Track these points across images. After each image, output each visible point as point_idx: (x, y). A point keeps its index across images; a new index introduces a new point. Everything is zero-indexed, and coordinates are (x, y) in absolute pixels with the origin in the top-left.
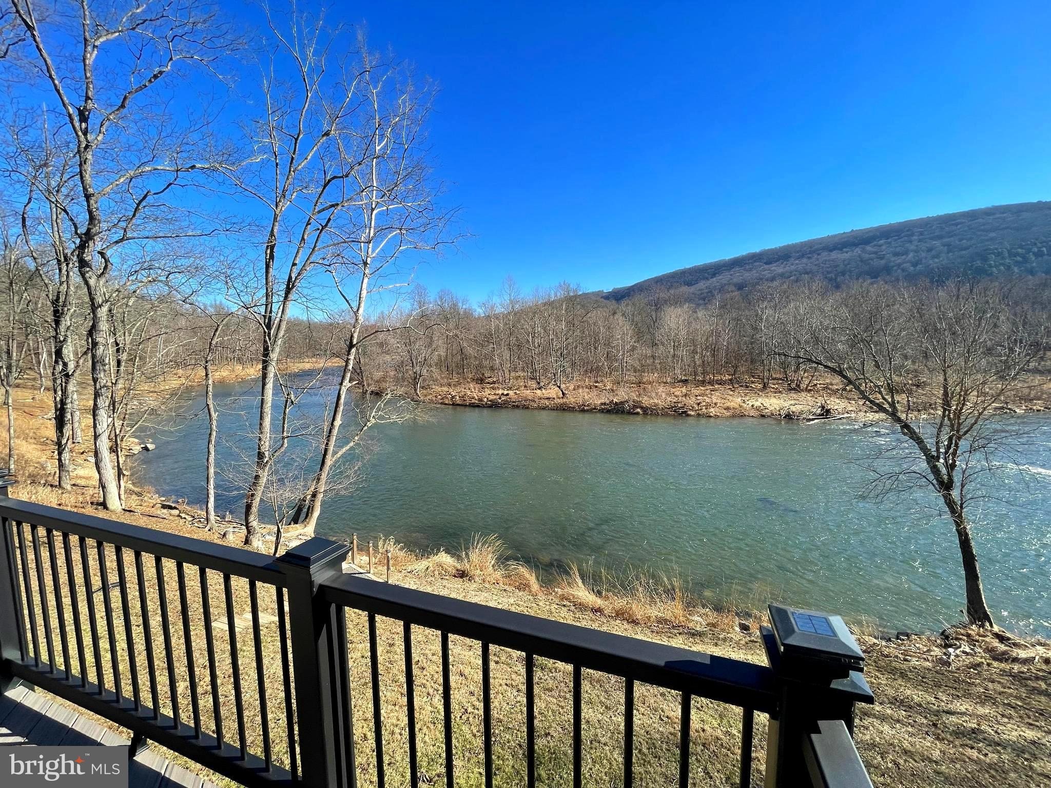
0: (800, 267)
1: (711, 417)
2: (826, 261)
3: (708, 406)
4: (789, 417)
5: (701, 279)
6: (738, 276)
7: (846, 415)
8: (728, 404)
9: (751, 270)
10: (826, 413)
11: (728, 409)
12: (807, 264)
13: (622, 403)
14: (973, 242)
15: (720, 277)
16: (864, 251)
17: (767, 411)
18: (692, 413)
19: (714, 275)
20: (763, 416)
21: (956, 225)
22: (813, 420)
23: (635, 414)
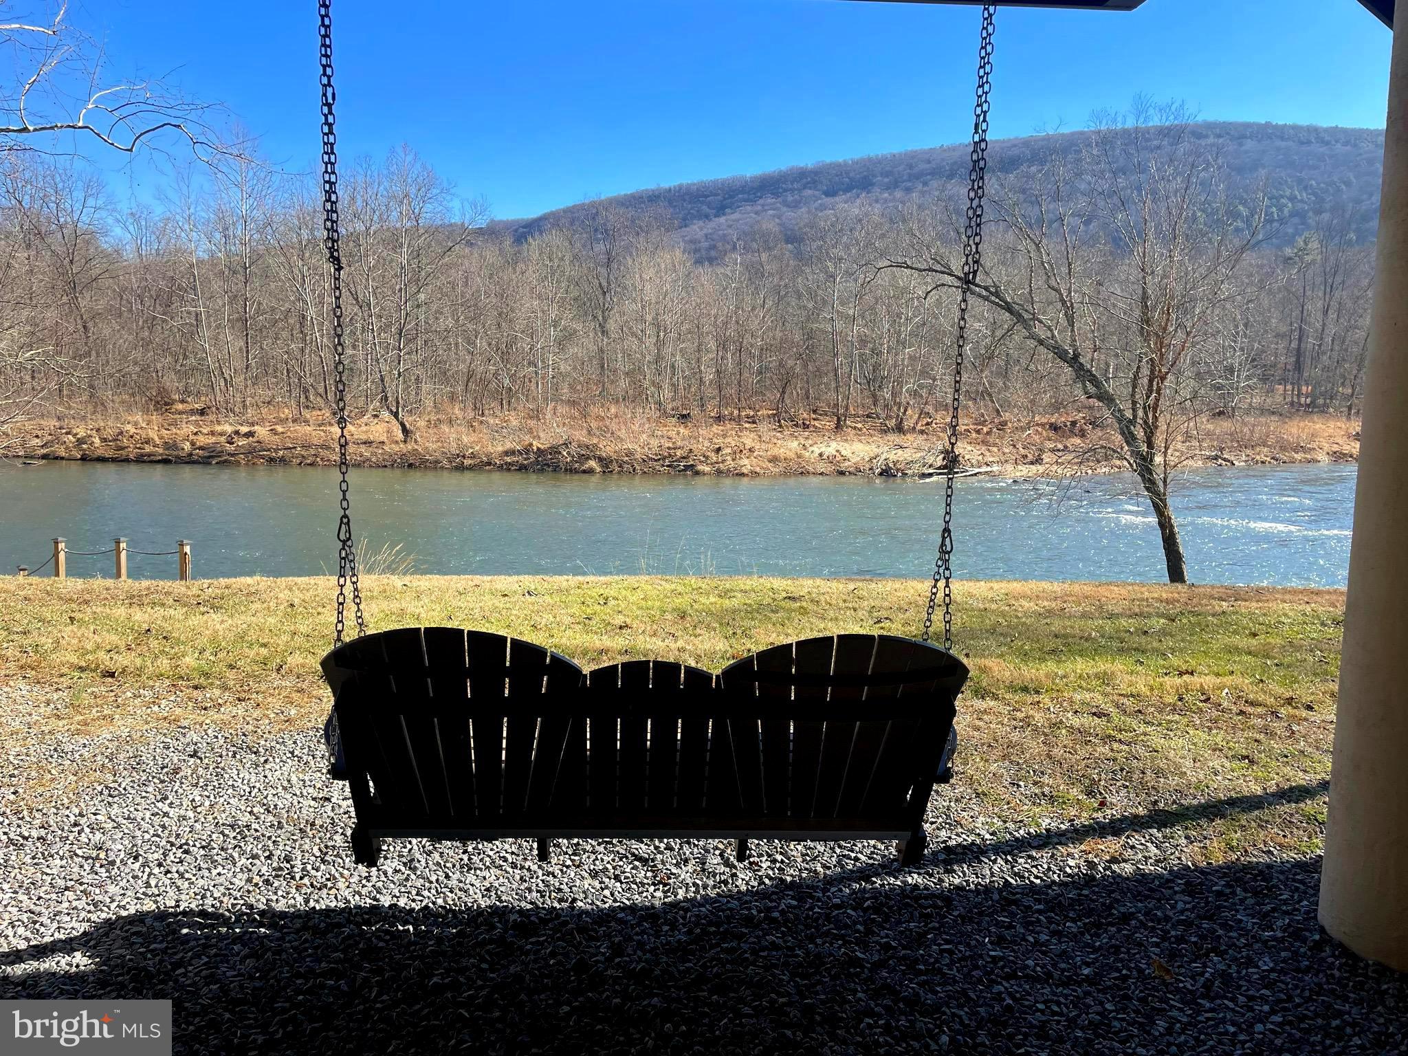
1: (743, 475)
3: (737, 453)
4: (886, 473)
5: (694, 217)
6: (770, 216)
7: (985, 468)
8: (775, 451)
9: (795, 205)
11: (774, 460)
13: (555, 450)
15: (734, 216)
17: (847, 463)
18: (707, 469)
19: (721, 210)
20: (842, 473)
22: (931, 475)
23: (584, 472)
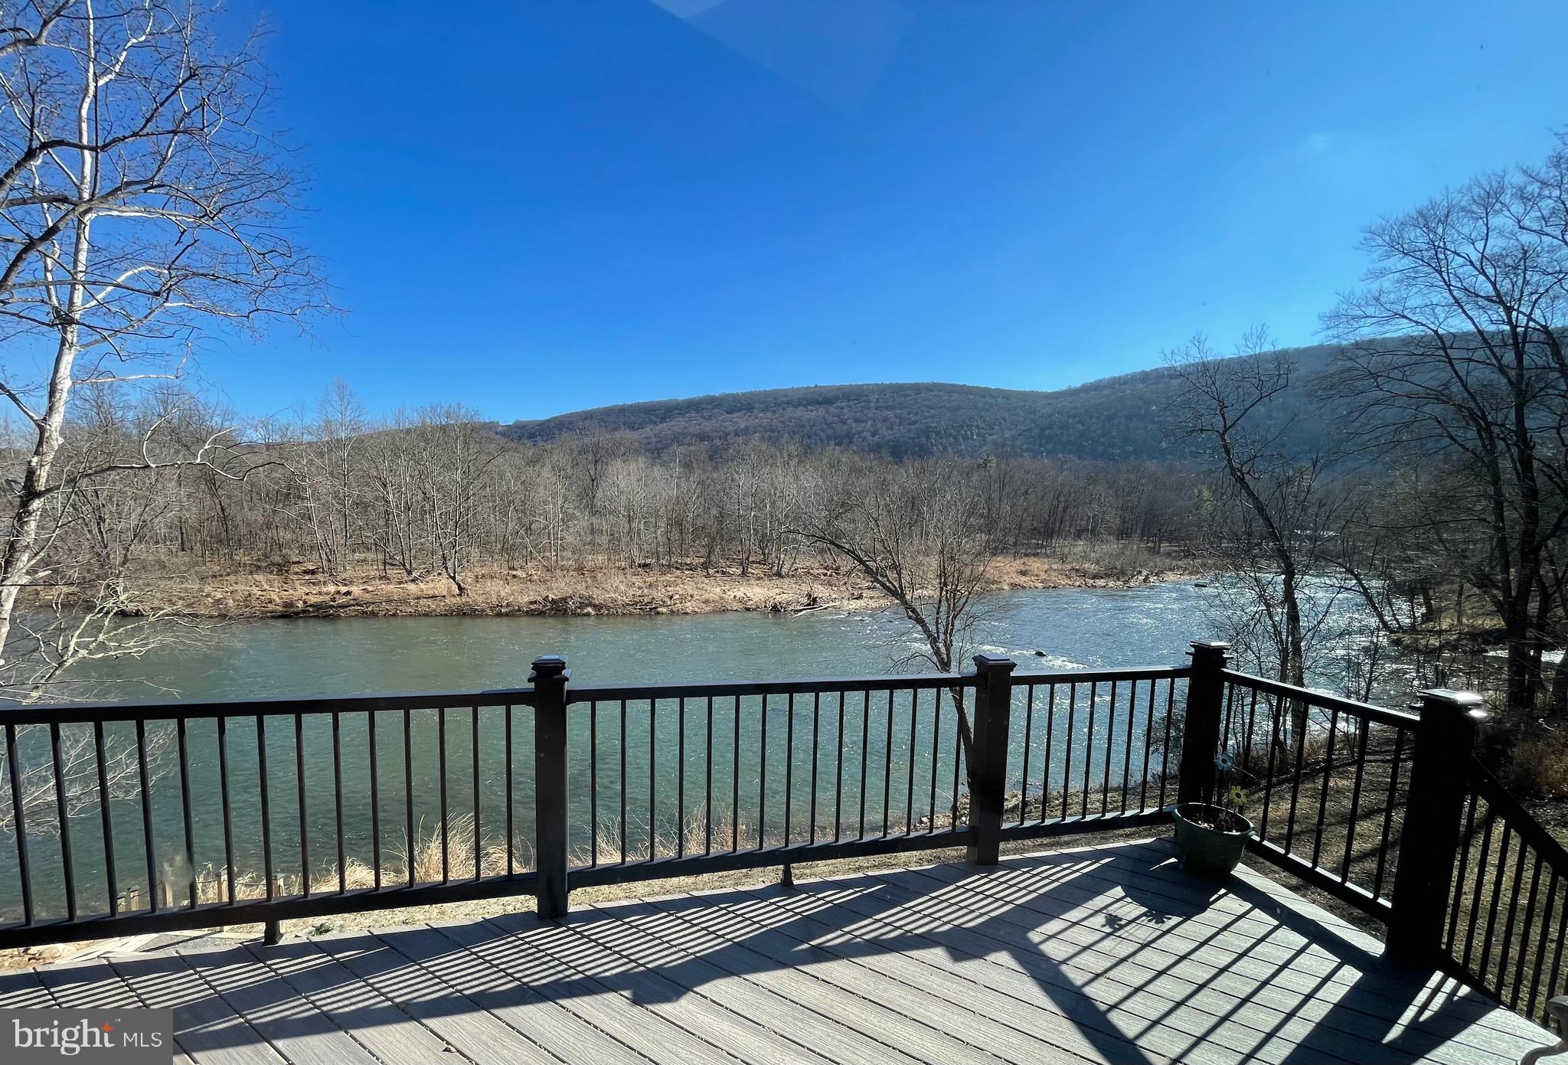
0: (765, 421)
1: (687, 613)
2: (791, 418)
3: (683, 599)
4: (775, 609)
5: (647, 423)
6: (693, 424)
7: (831, 604)
8: (706, 596)
9: (710, 418)
10: (813, 601)
11: (706, 602)
12: (772, 420)
13: (564, 600)
14: (919, 417)
15: (673, 423)
16: (827, 411)
17: (751, 602)
18: (664, 610)
19: (663, 420)
20: (748, 609)
21: (906, 396)
22: (801, 611)
23: (585, 615)
